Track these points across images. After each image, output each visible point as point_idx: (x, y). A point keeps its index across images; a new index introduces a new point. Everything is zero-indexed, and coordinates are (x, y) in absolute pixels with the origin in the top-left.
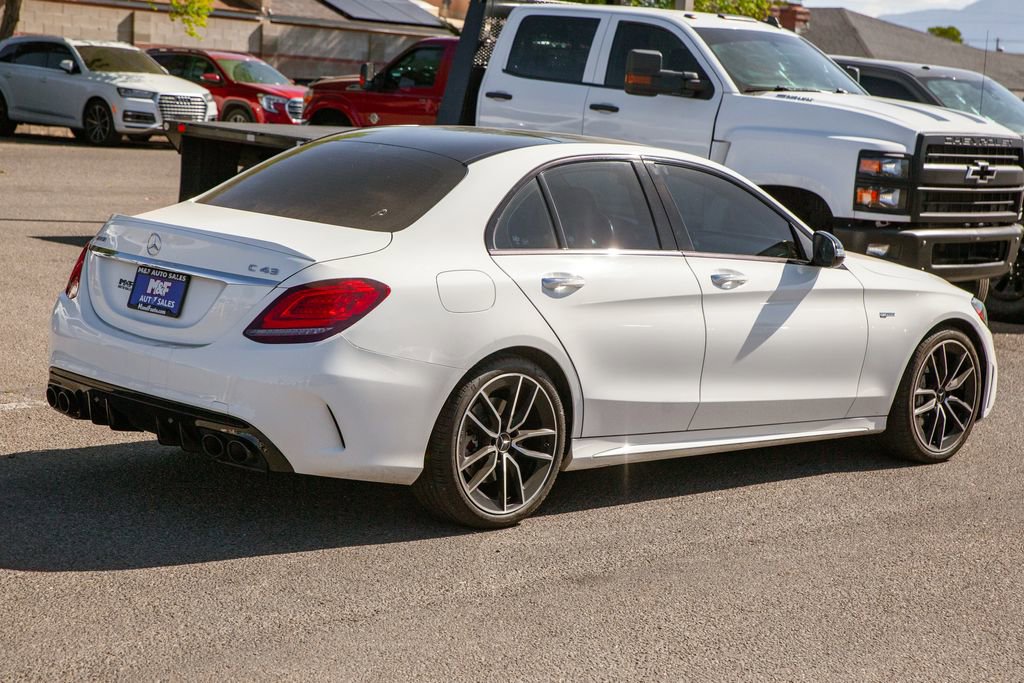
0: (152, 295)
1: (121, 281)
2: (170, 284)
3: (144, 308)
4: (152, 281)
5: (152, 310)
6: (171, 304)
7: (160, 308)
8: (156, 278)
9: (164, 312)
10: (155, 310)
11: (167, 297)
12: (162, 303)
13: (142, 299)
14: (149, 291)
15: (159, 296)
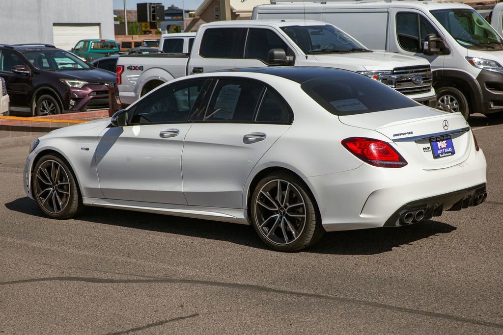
0: (441, 149)
1: (424, 149)
2: (445, 141)
3: (442, 155)
4: (438, 143)
5: (446, 155)
6: (450, 149)
7: (448, 153)
8: (439, 141)
9: (450, 154)
10: (447, 154)
11: (447, 147)
12: (447, 150)
13: (439, 152)
14: (440, 148)
15: (444, 148)
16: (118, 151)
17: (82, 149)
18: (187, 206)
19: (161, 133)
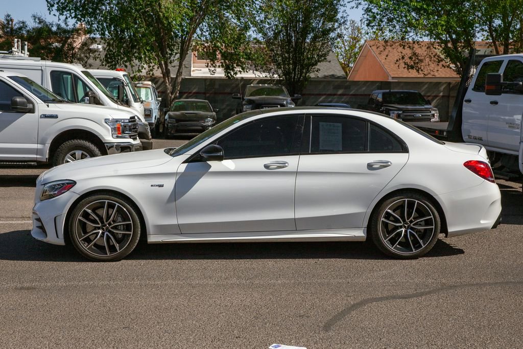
16: (205, 185)
17: (152, 186)
18: (296, 231)
19: (264, 165)
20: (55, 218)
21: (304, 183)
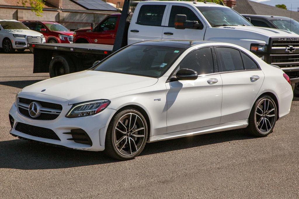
18: (220, 124)
19: (207, 81)
20: (100, 129)
21: (227, 91)
